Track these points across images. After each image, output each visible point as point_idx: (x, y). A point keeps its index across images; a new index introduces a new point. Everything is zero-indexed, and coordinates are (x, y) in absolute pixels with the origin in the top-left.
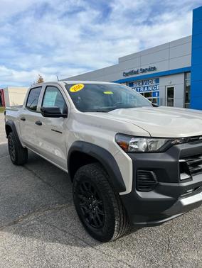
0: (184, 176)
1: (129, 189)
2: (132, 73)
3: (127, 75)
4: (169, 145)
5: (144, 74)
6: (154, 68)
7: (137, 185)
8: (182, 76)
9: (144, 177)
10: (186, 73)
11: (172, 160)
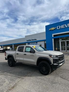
0: (59, 61)
1: (52, 63)
2: (29, 40)
3: (28, 41)
4: (57, 56)
5: (33, 41)
6: (36, 39)
7: (54, 63)
8: (44, 42)
9: (54, 61)
10: (44, 41)
11: (58, 58)
